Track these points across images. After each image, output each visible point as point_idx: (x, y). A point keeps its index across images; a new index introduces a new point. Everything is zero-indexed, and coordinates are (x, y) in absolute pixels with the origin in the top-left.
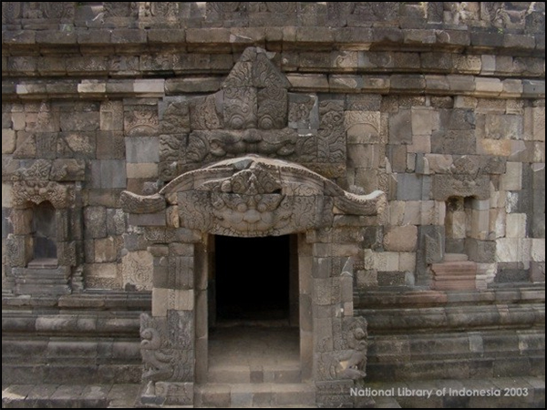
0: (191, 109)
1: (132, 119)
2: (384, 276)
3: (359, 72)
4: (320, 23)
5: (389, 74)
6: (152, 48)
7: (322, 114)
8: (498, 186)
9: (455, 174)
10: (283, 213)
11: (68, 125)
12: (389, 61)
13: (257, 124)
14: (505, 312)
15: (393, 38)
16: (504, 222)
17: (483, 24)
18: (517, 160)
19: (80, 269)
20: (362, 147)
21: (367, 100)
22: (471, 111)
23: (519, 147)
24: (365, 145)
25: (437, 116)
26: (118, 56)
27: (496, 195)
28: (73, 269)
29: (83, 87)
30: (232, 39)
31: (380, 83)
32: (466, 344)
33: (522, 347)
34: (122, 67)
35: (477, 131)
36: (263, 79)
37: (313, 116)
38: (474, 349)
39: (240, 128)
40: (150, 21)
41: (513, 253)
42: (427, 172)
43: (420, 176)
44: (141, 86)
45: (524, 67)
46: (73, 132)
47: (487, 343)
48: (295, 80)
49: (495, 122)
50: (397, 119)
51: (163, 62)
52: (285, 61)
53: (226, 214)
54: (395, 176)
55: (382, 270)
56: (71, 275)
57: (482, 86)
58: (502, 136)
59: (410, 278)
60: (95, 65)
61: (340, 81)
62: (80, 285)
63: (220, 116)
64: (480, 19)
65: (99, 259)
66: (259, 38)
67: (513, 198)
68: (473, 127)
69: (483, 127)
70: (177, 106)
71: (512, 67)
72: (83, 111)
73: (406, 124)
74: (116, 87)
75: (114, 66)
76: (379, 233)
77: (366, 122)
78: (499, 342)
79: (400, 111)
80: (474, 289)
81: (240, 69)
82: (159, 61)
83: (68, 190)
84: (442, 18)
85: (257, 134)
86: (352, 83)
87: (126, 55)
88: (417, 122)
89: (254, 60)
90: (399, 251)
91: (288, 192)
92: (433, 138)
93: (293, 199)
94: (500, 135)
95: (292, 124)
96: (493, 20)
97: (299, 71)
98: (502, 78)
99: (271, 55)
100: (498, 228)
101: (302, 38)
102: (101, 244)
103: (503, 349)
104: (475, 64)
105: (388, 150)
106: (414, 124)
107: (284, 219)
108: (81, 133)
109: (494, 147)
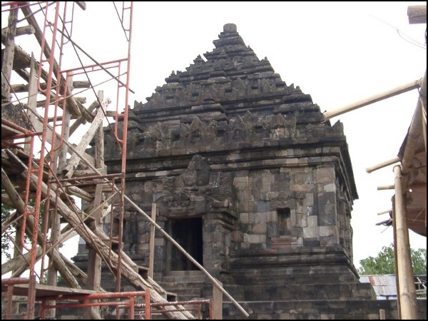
0: (174, 180)
1: (155, 187)
2: (253, 245)
3: (238, 161)
4: (221, 143)
5: (250, 161)
6: (161, 159)
7: (221, 178)
8: (302, 204)
9: (278, 199)
10: (191, 207)
11: (133, 190)
12: (249, 156)
13: (197, 184)
14: (304, 258)
15: (247, 146)
16: (306, 220)
17: (286, 137)
18: (311, 192)
19: (134, 245)
20: (241, 192)
21: (243, 172)
22: (288, 173)
23: (311, 187)
24: (243, 191)
25: (273, 177)
26: (150, 162)
27: (300, 208)
28: (132, 244)
29: (137, 175)
30: (188, 153)
31: (245, 165)
32: (285, 271)
33: (311, 272)
34: (151, 166)
35: (291, 182)
36: (199, 167)
37: (218, 179)
38: (288, 273)
39: (191, 186)
40: (160, 149)
41: (312, 234)
42: (268, 199)
43: (265, 201)
44: (158, 174)
45: (307, 152)
46: (135, 193)
47: (294, 271)
48: (213, 167)
49: (299, 177)
50: (256, 180)
51: (165, 164)
52: (209, 160)
53: (172, 208)
54: (256, 203)
55: (252, 242)
56: (130, 248)
57: (288, 162)
58: (303, 183)
59: (264, 246)
60: (142, 167)
61: (230, 165)
62: (134, 252)
63: (184, 182)
64: (285, 134)
65: (142, 242)
66: (197, 151)
67: (310, 209)
68: (289, 180)
69: (294, 180)
70: (169, 179)
71: (301, 152)
72: (138, 185)
73: (260, 181)
74: (149, 174)
75: (148, 167)
76: (250, 227)
77: (242, 181)
78: (301, 271)
79: (257, 176)
80: (290, 248)
81: (191, 164)
82: (164, 164)
83: (131, 214)
84: (269, 136)
85: (197, 187)
86: (235, 166)
87: (153, 162)
88: (264, 180)
89: (196, 160)
90: (260, 234)
91: (193, 200)
92: (272, 186)
93: (194, 202)
94: (302, 182)
95: (210, 183)
96: (290, 134)
97: (215, 163)
98: (299, 158)
99: (203, 158)
100: (303, 223)
101: (213, 150)
102: (143, 236)
103: (302, 273)
104: (285, 153)
105: (253, 192)
106: (263, 180)
107: (191, 209)
108: (137, 193)
109: (300, 188)
